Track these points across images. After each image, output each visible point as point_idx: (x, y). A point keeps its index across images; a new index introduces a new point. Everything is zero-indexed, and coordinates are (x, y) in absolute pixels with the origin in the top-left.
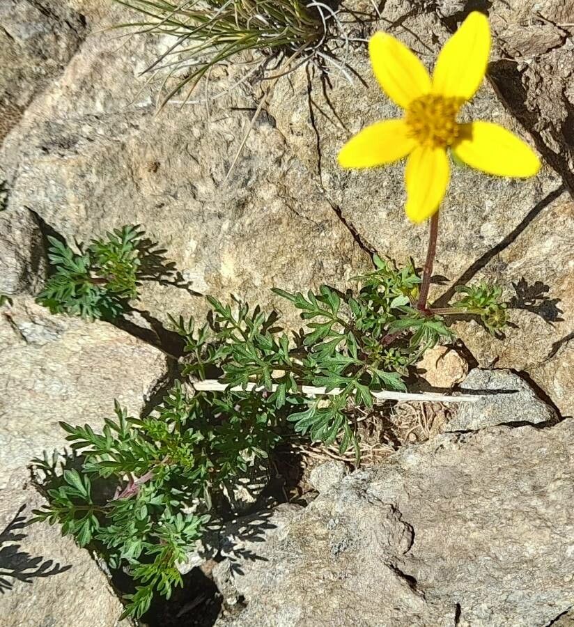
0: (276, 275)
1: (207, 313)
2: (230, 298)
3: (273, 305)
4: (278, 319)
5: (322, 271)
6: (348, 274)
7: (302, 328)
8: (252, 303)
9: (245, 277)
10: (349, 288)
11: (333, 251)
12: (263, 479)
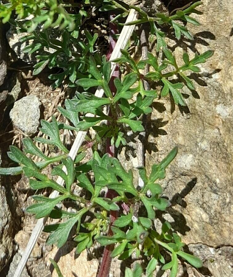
0: (220, 134)
1: (214, 33)
2: (217, 68)
3: (195, 114)
4: (182, 112)
5: (209, 189)
6: (202, 213)
7: (166, 134)
8: (203, 92)
9: (229, 97)
10: (187, 207)
11: (223, 215)
12: (28, 58)
